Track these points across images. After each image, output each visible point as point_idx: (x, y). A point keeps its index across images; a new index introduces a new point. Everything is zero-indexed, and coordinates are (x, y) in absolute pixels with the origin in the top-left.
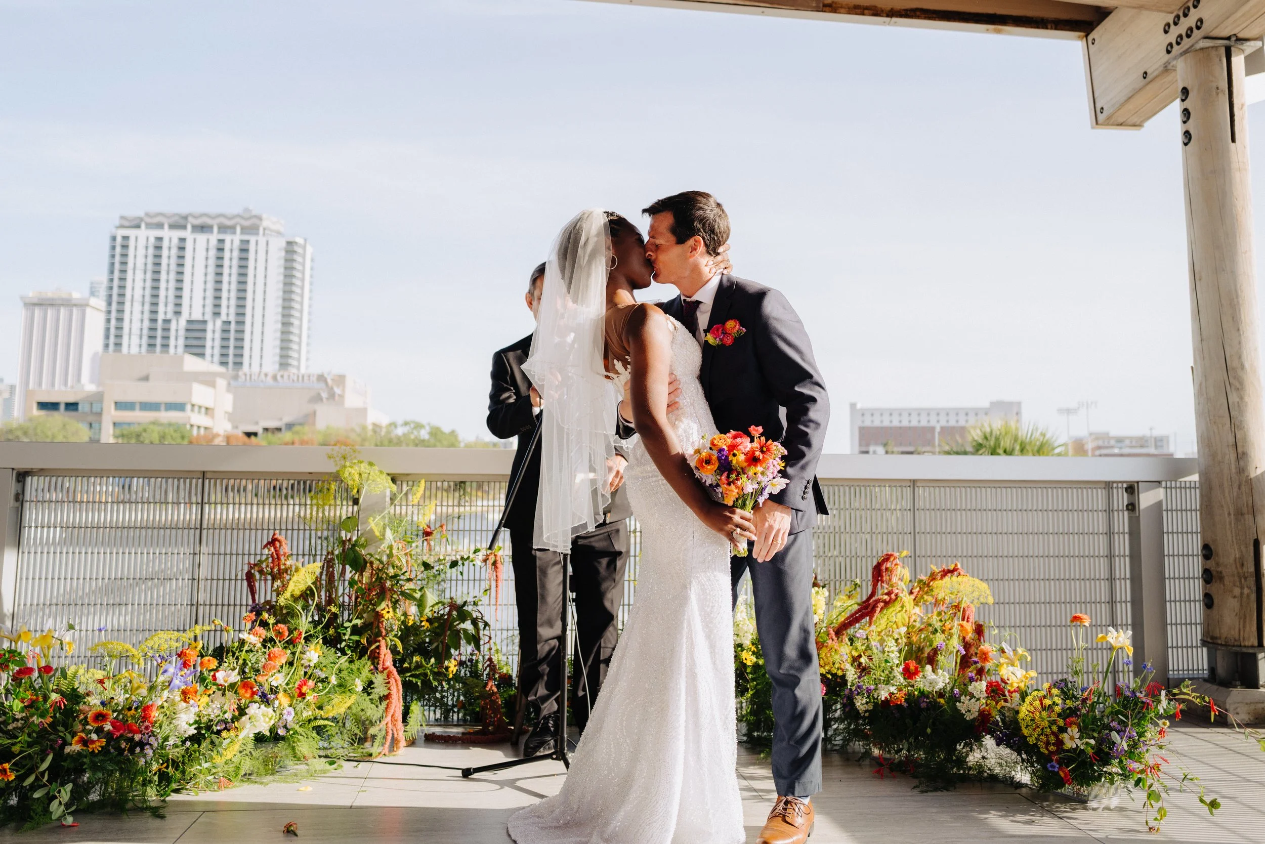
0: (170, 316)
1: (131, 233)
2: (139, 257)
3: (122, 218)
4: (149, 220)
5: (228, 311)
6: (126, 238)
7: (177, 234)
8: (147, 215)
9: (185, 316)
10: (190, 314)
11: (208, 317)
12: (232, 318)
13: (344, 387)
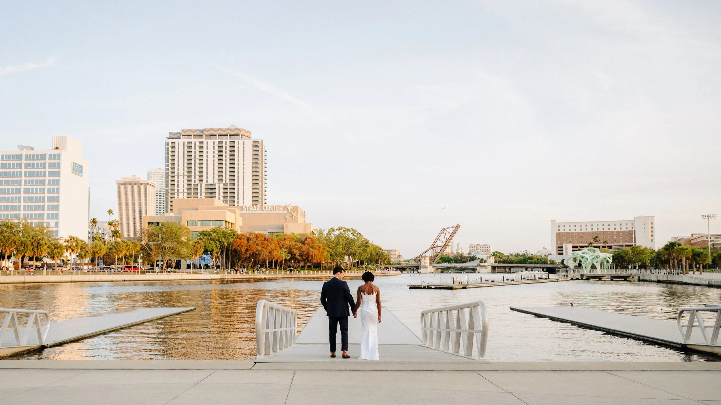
0: (197, 182)
1: (176, 141)
2: (181, 153)
3: (170, 133)
4: (184, 134)
5: (226, 178)
6: (173, 143)
7: (198, 140)
8: (182, 130)
9: (205, 182)
10: (207, 181)
11: (216, 181)
12: (228, 182)
13: (297, 212)
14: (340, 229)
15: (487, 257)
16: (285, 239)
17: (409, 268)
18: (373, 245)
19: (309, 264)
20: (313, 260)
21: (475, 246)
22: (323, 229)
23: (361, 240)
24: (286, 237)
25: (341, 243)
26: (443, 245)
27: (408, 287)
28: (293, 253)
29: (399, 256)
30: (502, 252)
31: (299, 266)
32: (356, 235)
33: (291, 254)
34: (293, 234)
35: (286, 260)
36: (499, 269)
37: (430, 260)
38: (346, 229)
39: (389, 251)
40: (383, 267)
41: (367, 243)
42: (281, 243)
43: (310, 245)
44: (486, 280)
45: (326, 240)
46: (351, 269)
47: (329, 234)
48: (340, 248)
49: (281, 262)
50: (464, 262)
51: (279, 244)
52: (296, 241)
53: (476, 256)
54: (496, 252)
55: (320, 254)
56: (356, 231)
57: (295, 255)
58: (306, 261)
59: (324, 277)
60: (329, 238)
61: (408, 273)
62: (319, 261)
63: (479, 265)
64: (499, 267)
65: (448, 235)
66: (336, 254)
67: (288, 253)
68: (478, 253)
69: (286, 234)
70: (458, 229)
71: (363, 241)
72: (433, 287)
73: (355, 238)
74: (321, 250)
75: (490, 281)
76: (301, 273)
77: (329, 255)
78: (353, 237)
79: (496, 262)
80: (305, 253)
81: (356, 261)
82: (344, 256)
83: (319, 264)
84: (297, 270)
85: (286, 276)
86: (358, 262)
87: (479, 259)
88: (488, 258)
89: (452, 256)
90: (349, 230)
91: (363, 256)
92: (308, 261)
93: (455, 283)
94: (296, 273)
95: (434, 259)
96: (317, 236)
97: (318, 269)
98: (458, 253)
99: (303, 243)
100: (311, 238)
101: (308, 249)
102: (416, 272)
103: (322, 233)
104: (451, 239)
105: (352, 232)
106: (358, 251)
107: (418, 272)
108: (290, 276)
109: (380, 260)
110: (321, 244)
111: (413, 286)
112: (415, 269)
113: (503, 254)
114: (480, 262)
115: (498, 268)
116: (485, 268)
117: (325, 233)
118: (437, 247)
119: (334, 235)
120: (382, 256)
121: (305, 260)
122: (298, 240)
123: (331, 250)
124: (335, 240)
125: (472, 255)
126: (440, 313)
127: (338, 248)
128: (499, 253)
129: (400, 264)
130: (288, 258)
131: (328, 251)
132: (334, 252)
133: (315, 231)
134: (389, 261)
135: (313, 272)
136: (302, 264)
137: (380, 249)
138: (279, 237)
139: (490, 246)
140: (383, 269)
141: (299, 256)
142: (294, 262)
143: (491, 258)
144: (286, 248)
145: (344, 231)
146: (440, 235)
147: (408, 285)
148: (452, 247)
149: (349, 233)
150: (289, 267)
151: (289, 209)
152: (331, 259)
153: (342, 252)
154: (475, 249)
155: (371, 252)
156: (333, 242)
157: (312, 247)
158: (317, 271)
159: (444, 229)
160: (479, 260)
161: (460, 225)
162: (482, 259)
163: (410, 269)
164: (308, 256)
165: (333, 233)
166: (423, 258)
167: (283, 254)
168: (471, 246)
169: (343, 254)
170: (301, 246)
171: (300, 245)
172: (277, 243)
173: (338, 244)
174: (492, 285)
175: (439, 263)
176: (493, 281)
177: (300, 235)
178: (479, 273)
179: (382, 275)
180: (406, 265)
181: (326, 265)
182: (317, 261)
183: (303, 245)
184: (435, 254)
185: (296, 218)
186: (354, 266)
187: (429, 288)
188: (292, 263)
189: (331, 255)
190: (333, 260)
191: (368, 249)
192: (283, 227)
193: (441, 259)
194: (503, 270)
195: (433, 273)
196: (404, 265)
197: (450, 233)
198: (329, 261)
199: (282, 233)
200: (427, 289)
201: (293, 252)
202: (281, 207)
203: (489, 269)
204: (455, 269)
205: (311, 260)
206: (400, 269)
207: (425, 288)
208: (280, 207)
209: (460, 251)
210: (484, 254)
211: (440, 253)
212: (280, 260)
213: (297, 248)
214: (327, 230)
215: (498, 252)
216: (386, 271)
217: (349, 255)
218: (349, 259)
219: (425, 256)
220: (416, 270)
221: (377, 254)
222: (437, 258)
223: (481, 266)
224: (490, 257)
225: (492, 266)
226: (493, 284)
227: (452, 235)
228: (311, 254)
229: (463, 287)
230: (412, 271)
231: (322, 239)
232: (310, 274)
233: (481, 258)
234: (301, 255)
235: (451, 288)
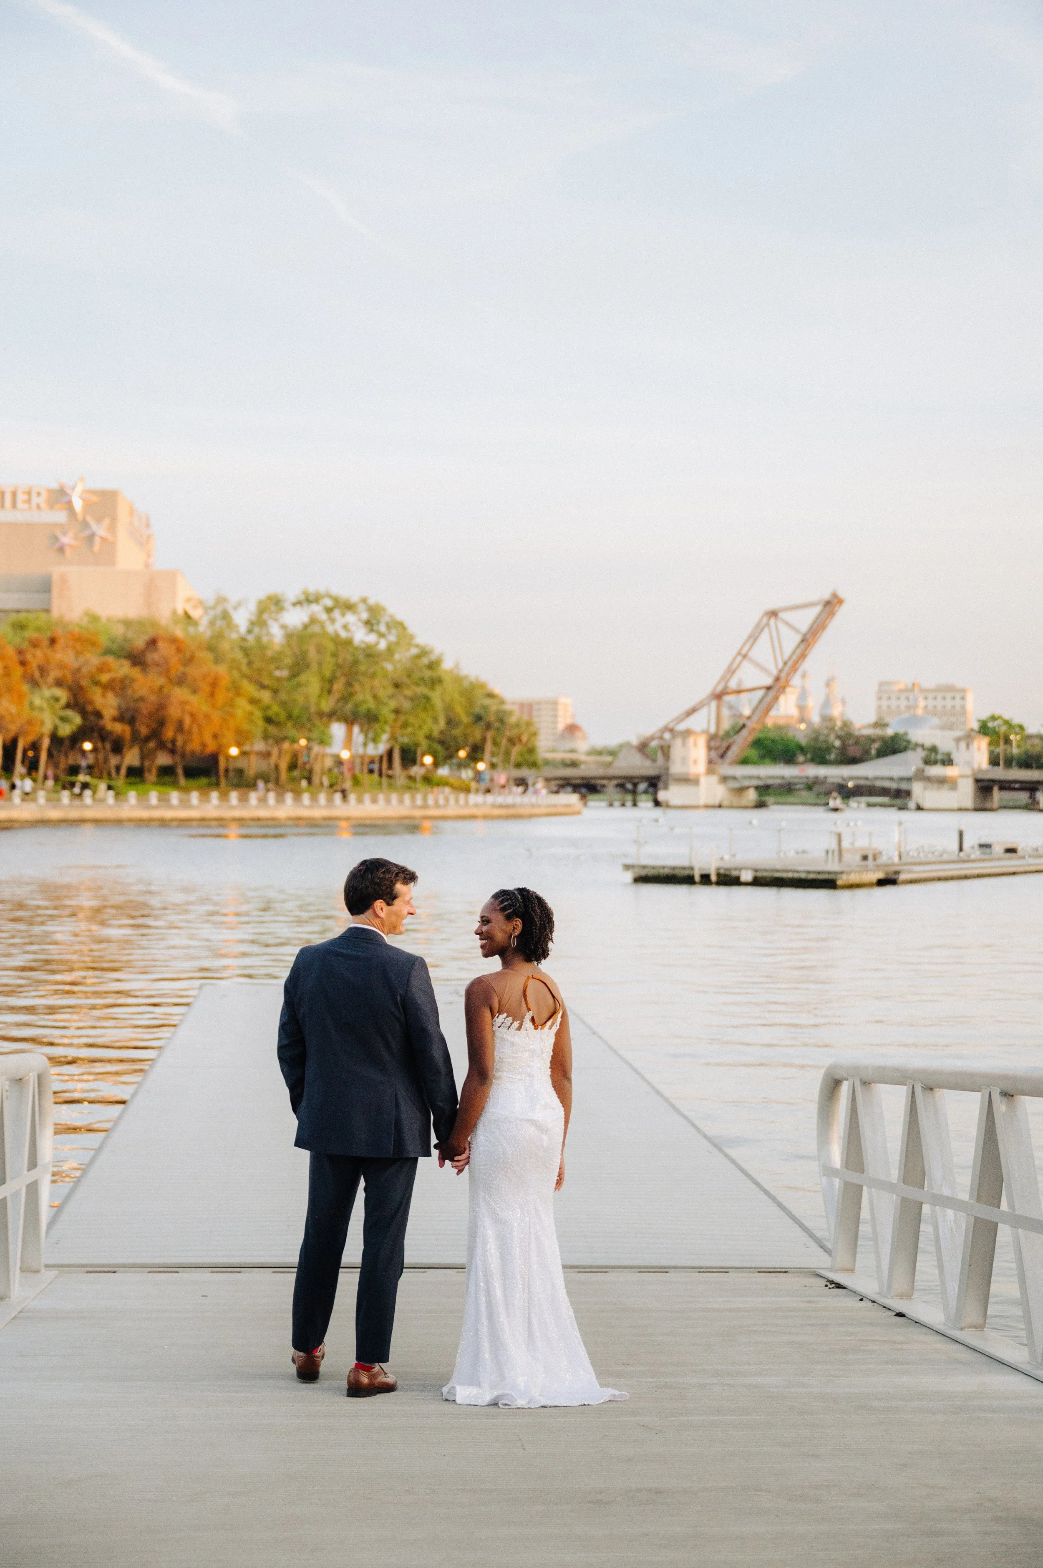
13: (114, 519)
14: (309, 599)
15: (958, 740)
16: (53, 641)
17: (615, 782)
18: (458, 679)
19: (163, 759)
20: (185, 743)
21: (901, 691)
22: (233, 599)
23: (403, 656)
24: (59, 632)
25: (314, 667)
26: (768, 681)
27: (629, 876)
28: (90, 708)
29: (572, 729)
30: (1016, 721)
31: (118, 769)
32: (383, 628)
33: (83, 713)
34: (95, 619)
35: (55, 739)
36: (1007, 795)
37: (709, 748)
38: (336, 600)
39: (528, 707)
40: (502, 778)
41: (433, 665)
42: (36, 657)
43: (168, 671)
44: (981, 846)
45: (246, 651)
46: (356, 782)
47: (259, 622)
48: (312, 684)
49: (35, 746)
50: (854, 761)
51: (23, 663)
52: (107, 652)
53: (906, 734)
54: (993, 718)
55: (216, 716)
56: (384, 609)
57: (98, 715)
58: (152, 744)
59: (234, 820)
60: (258, 639)
61: (611, 805)
62: (211, 747)
63: (920, 776)
64: (1006, 786)
65: (790, 642)
66: (290, 717)
67: (68, 706)
68: (915, 721)
69: (60, 622)
70: (832, 614)
71: (418, 657)
72: (747, 876)
73: (378, 643)
74: (221, 696)
75: (998, 849)
76: (126, 800)
77: (258, 715)
78: (371, 638)
79: (994, 761)
80: (145, 709)
81: (382, 748)
82: (327, 725)
83: (214, 758)
84: (110, 788)
85: (54, 814)
86: (390, 753)
87: (919, 750)
88: (963, 745)
89: (801, 733)
90: (348, 607)
91: (413, 726)
92: (162, 745)
93: (847, 857)
94: (104, 800)
95: (725, 744)
96: (203, 629)
97: (203, 781)
98: (827, 719)
99: (137, 659)
100: (174, 640)
101: (161, 689)
102: (646, 803)
103: (226, 616)
104: (803, 656)
105: (365, 616)
106: (393, 704)
107: (657, 803)
108: (74, 814)
109: (489, 747)
110: (222, 669)
111: (650, 872)
112: (642, 786)
113: (1021, 727)
114: (928, 762)
115: (1002, 788)
116: (946, 786)
117: (242, 619)
118: (739, 692)
119: (284, 627)
120: (498, 729)
121: (148, 739)
122: (114, 647)
123: (266, 696)
124: (288, 652)
125: (890, 732)
126: (1001, 1106)
127: (299, 685)
128: (1007, 722)
129: (574, 764)
130: (65, 730)
131: (253, 701)
132: (283, 704)
133: (195, 607)
134: (531, 751)
135: (184, 796)
136: (132, 757)
137: (491, 696)
138: (29, 634)
139: (963, 691)
140: (504, 787)
141: (120, 719)
142: (95, 750)
143: (975, 745)
144: (59, 683)
145: (329, 610)
146: (754, 637)
147: (627, 867)
148: (803, 694)
149: (350, 618)
150: (74, 770)
151: (78, 505)
152: (266, 737)
153: (318, 704)
154: (903, 703)
155: (448, 708)
156: (276, 659)
157: (181, 681)
158: (204, 794)
159: (774, 614)
160: (920, 754)
161: (842, 594)
162: (934, 749)
163: (621, 786)
164: (162, 723)
165: (276, 620)
166: (678, 742)
167: (41, 709)
168: (884, 689)
169: (321, 715)
170: (126, 677)
171: (123, 668)
172: (15, 657)
173: (299, 666)
174: (1012, 870)
175: (745, 762)
176: (1011, 851)
177: (127, 623)
178: (919, 808)
179: (496, 812)
180: (601, 772)
181: (241, 764)
182: (204, 745)
183: (136, 673)
184: (726, 725)
185: (110, 545)
186: (371, 771)
187: (728, 880)
188: (83, 753)
189: (269, 720)
190: (279, 741)
191: (436, 697)
192: (46, 587)
193: (757, 743)
194: (1023, 797)
195: (720, 806)
196: (589, 769)
197: (797, 631)
198: (259, 746)
199: (43, 616)
200: (719, 883)
201: (91, 702)
202: (39, 494)
203: (966, 792)
204: (817, 788)
205: (173, 742)
206: (576, 788)
207: (705, 879)
208: (34, 494)
209: (836, 711)
210: (943, 728)
211: (755, 718)
212: (31, 738)
213: (108, 687)
214: (252, 607)
215: (1000, 717)
216: (515, 797)
217: (350, 720)
218: (348, 742)
219: (688, 733)
220: (646, 792)
221: (478, 718)
222: (740, 743)
223: (929, 779)
224: (968, 738)
225: (977, 781)
226: (1011, 863)
227: (808, 640)
228: (174, 712)
229: (881, 875)
230: (629, 797)
231: (225, 646)
232: (170, 807)
233: (928, 743)
234: (127, 717)
235: (828, 883)
